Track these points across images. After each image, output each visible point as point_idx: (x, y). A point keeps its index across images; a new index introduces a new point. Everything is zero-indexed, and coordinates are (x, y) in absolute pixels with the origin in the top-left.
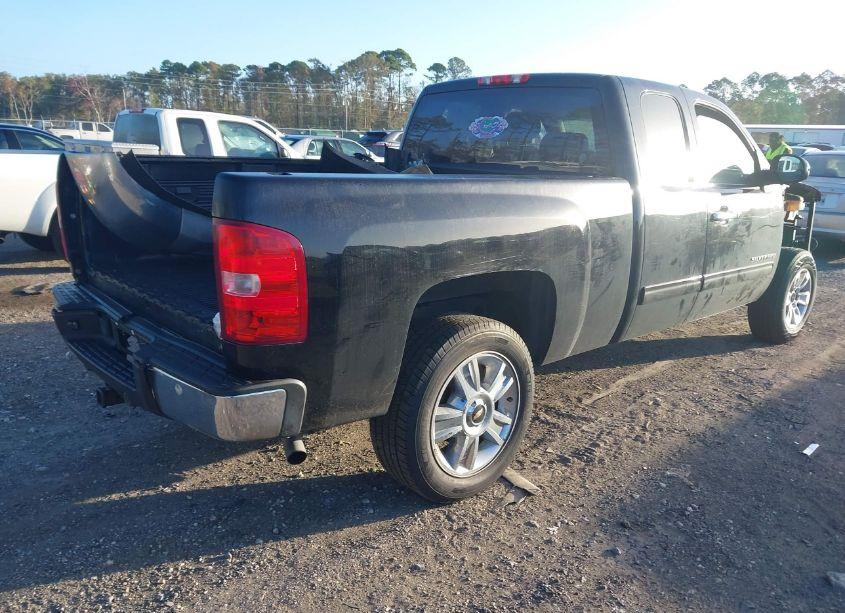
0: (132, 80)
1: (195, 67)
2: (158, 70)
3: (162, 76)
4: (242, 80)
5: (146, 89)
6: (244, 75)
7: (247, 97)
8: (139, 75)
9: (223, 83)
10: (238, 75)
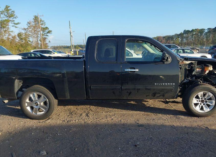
0: (175, 36)
1: (193, 31)
2: (183, 32)
3: (183, 34)
4: (205, 33)
5: (179, 38)
6: (206, 31)
7: (207, 37)
8: (178, 34)
9: (200, 34)
10: (205, 31)
